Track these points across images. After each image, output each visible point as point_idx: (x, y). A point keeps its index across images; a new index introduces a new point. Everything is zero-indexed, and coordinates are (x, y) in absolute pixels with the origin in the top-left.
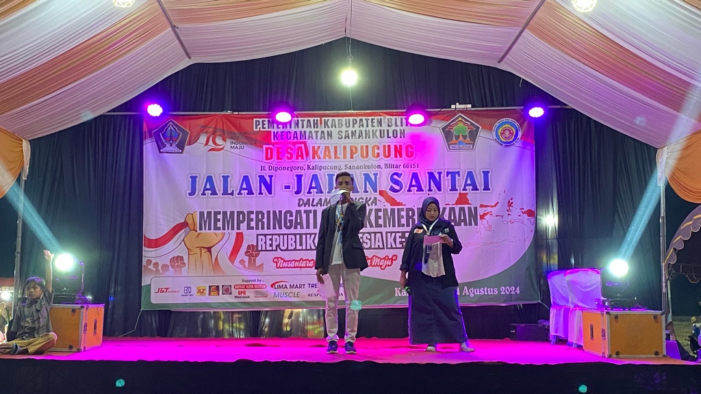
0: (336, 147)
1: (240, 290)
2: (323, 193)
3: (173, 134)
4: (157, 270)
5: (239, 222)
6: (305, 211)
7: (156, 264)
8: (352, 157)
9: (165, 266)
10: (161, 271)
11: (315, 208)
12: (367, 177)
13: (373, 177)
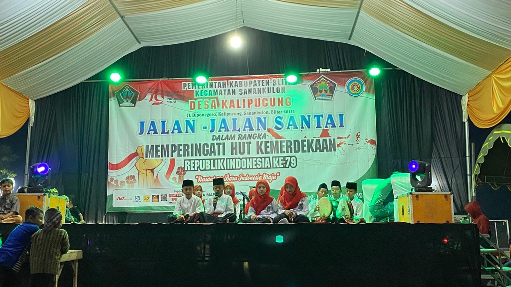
0: (238, 100)
1: (173, 198)
2: (229, 131)
3: (129, 94)
4: (117, 185)
5: (173, 152)
6: (217, 144)
7: (116, 181)
8: (249, 107)
9: (122, 182)
10: (120, 186)
11: (224, 141)
12: (259, 120)
13: (263, 120)
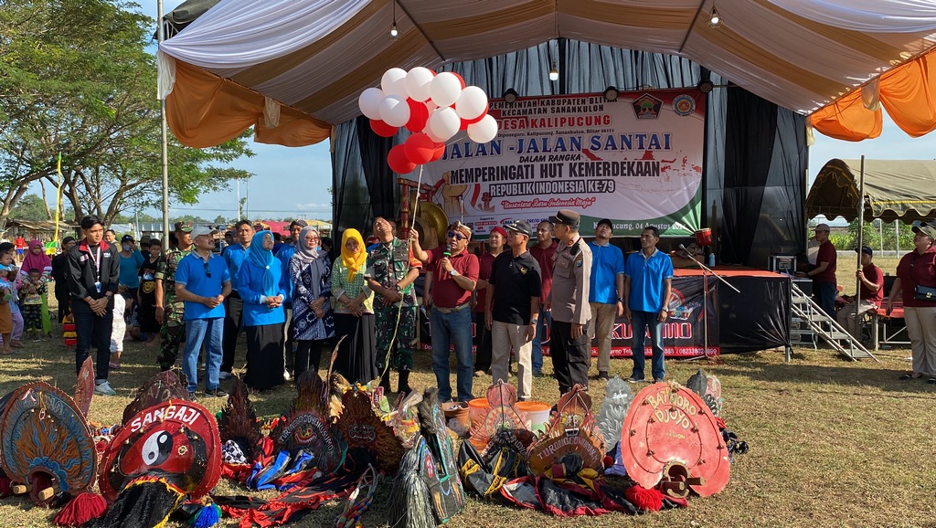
0: (549, 119)
2: (538, 152)
5: (477, 176)
6: (525, 166)
8: (562, 125)
11: (533, 163)
12: (573, 139)
13: (578, 140)
